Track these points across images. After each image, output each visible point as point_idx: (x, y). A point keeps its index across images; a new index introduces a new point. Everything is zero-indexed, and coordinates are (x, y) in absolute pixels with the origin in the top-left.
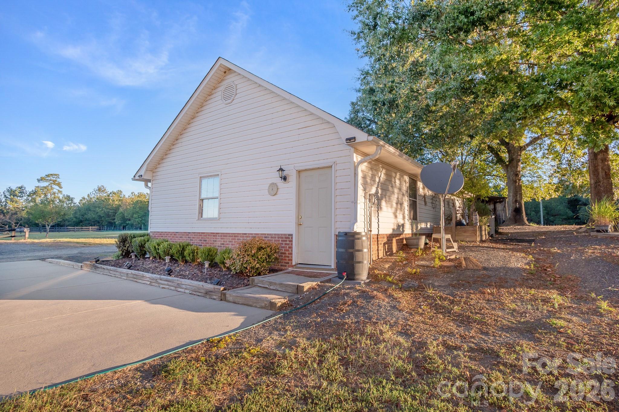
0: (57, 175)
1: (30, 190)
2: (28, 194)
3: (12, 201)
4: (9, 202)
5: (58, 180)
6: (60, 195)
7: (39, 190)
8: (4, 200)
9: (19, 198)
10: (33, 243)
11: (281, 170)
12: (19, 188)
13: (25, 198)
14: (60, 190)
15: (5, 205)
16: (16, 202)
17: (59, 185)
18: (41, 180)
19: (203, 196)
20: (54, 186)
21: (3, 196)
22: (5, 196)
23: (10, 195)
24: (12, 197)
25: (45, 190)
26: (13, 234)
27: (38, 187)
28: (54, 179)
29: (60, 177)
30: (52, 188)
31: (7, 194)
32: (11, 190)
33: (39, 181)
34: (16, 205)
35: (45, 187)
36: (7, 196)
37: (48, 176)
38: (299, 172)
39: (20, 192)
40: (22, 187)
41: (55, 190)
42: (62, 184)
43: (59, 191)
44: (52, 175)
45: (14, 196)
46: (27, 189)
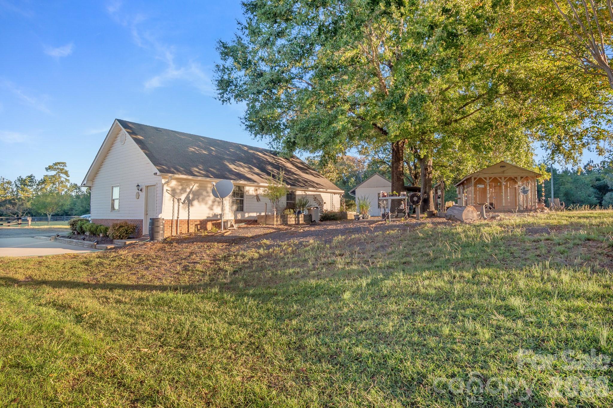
0: (64, 164)
1: (39, 179)
2: (37, 182)
3: (23, 190)
4: (20, 191)
5: (65, 168)
6: (67, 184)
7: (47, 179)
8: (15, 189)
9: (29, 187)
10: (33, 229)
11: (138, 186)
12: (29, 177)
13: (35, 187)
14: (68, 178)
15: (17, 194)
16: (27, 191)
17: (66, 173)
18: (49, 168)
19: (114, 198)
20: (61, 175)
21: (14, 185)
22: (16, 185)
23: (21, 184)
24: (23, 186)
25: (54, 179)
26: (20, 221)
27: (47, 176)
28: (62, 167)
29: (67, 165)
30: (60, 177)
31: (18, 183)
32: (22, 179)
33: (47, 169)
34: (26, 194)
35: (53, 176)
36: (18, 185)
37: (55, 164)
38: (147, 187)
39: (30, 182)
40: (31, 176)
41: (62, 179)
42: (69, 173)
43: (66, 179)
44: (59, 163)
45: (24, 185)
46: (36, 178)
